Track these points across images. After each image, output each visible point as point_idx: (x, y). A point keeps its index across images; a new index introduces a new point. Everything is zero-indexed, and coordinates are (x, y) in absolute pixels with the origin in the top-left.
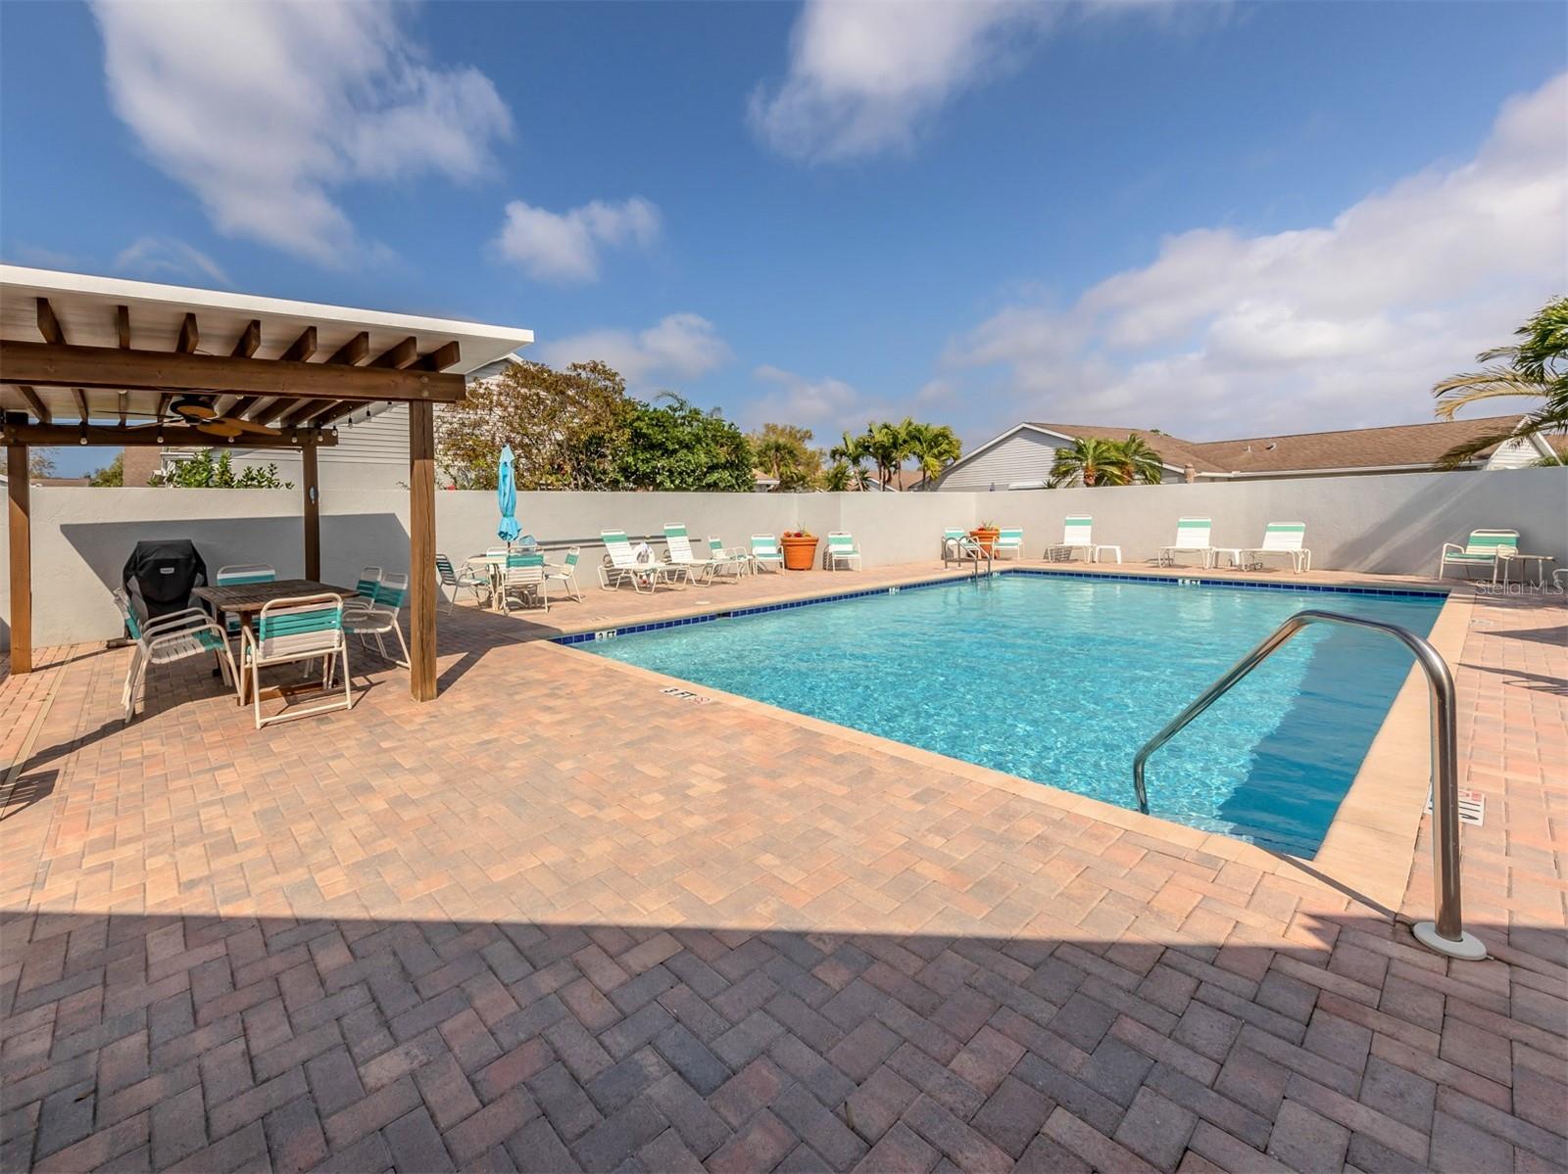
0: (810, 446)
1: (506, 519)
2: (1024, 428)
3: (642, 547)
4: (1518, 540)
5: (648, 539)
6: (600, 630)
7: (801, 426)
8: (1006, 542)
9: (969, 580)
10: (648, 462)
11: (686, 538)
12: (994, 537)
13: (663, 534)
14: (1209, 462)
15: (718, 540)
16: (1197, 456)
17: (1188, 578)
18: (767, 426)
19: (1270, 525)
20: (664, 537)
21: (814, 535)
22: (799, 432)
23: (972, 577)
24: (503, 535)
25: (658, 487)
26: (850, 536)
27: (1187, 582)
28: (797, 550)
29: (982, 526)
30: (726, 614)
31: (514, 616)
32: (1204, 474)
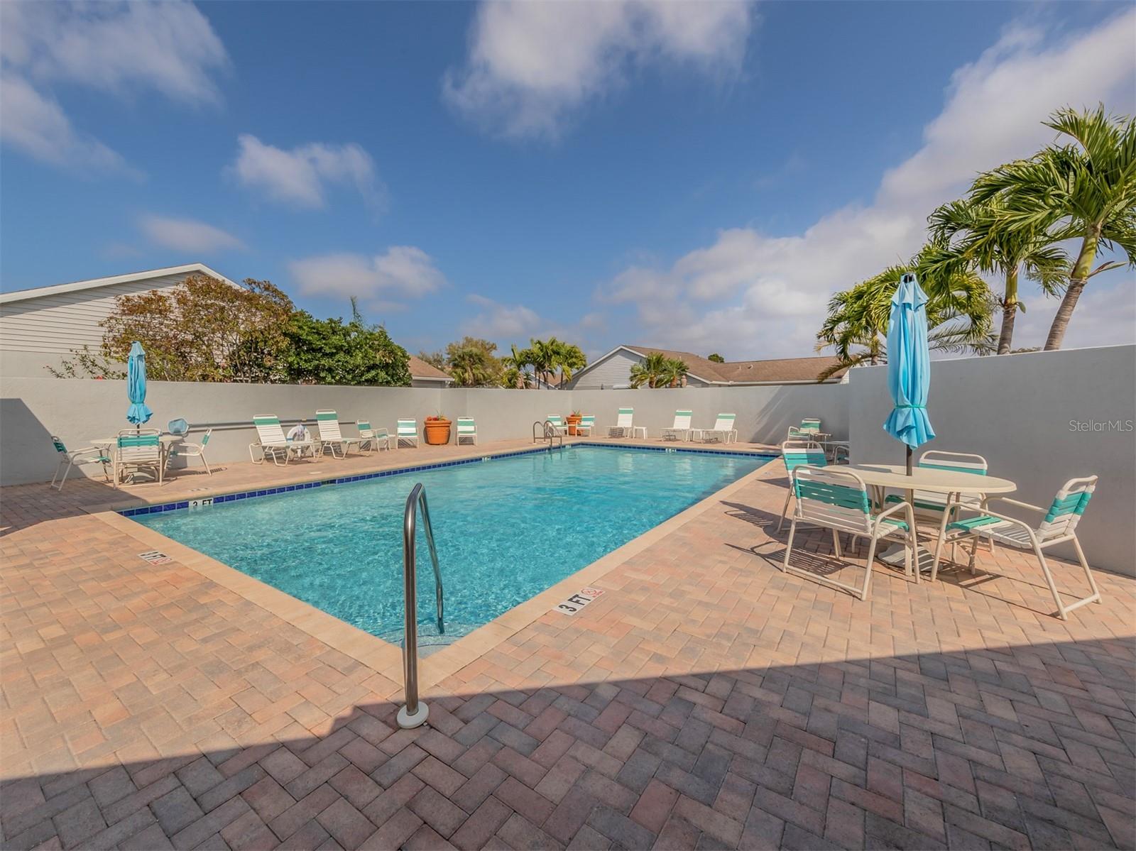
0: (495, 354)
1: (134, 405)
2: (622, 349)
3: (297, 429)
4: (820, 425)
5: (304, 422)
6: (195, 499)
7: (489, 340)
8: (586, 424)
9: (547, 451)
10: (310, 362)
11: (336, 421)
12: (577, 421)
13: (315, 418)
14: (720, 375)
15: (368, 423)
16: (715, 371)
17: (670, 448)
18: (466, 338)
19: (720, 415)
20: (316, 420)
21: (447, 419)
22: (488, 344)
23: (549, 449)
24: (132, 419)
25: (320, 380)
26: (472, 420)
27: (670, 450)
28: (436, 431)
29: (573, 414)
30: (333, 481)
31: (122, 490)
32: (714, 382)
